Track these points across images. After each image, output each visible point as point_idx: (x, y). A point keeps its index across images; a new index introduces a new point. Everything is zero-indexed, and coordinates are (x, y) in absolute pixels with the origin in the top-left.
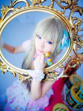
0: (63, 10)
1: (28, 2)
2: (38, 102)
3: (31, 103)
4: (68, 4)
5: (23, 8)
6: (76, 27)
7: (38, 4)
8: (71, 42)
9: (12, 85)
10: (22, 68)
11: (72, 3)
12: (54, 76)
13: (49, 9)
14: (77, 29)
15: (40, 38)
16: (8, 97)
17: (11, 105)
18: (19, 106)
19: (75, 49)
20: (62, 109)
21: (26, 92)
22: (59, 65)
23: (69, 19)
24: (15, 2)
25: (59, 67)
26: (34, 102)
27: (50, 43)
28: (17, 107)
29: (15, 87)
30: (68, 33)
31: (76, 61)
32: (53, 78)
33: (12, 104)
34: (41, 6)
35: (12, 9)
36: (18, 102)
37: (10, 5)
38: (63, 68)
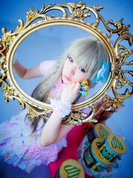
0: (109, 33)
1: (66, 13)
2: (42, 152)
4: (117, 27)
5: (57, 18)
6: (122, 59)
7: (79, 17)
8: (111, 76)
9: (9, 120)
11: (122, 27)
14: (122, 61)
15: (72, 61)
19: (114, 86)
23: (114, 47)
24: (49, 8)
25: (89, 107)
27: (83, 70)
28: (10, 152)
29: (13, 124)
30: (110, 64)
31: (113, 103)
33: (4, 147)
34: (82, 21)
35: (43, 16)
36: (12, 145)
37: (42, 10)
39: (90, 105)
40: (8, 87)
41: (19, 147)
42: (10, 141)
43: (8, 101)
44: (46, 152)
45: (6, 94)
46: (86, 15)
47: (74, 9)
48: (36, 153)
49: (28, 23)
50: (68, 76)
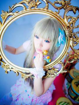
0: (57, 11)
1: (25, 6)
2: (42, 98)
3: (35, 99)
4: (62, 4)
5: (20, 12)
6: (71, 25)
7: (34, 7)
8: (67, 39)
9: (16, 84)
10: (24, 67)
11: (65, 3)
12: (54, 72)
13: (45, 11)
14: (72, 27)
16: (13, 95)
17: (16, 103)
18: (24, 103)
19: (72, 45)
20: (65, 102)
21: (29, 89)
22: (58, 62)
23: (64, 18)
24: (13, 7)
26: (38, 98)
28: (22, 103)
29: (19, 85)
30: (64, 31)
31: (74, 57)
32: (54, 74)
34: (37, 9)
35: (11, 14)
36: (23, 99)
37: (9, 10)
38: (63, 64)
39: (59, 62)
40: (5, 64)
41: (27, 99)
42: (20, 97)
43: (7, 72)
44: (44, 97)
45: (5, 69)
46: (38, 4)
47: (29, 2)
48: (38, 100)
49: (4, 21)
50: (39, 48)
